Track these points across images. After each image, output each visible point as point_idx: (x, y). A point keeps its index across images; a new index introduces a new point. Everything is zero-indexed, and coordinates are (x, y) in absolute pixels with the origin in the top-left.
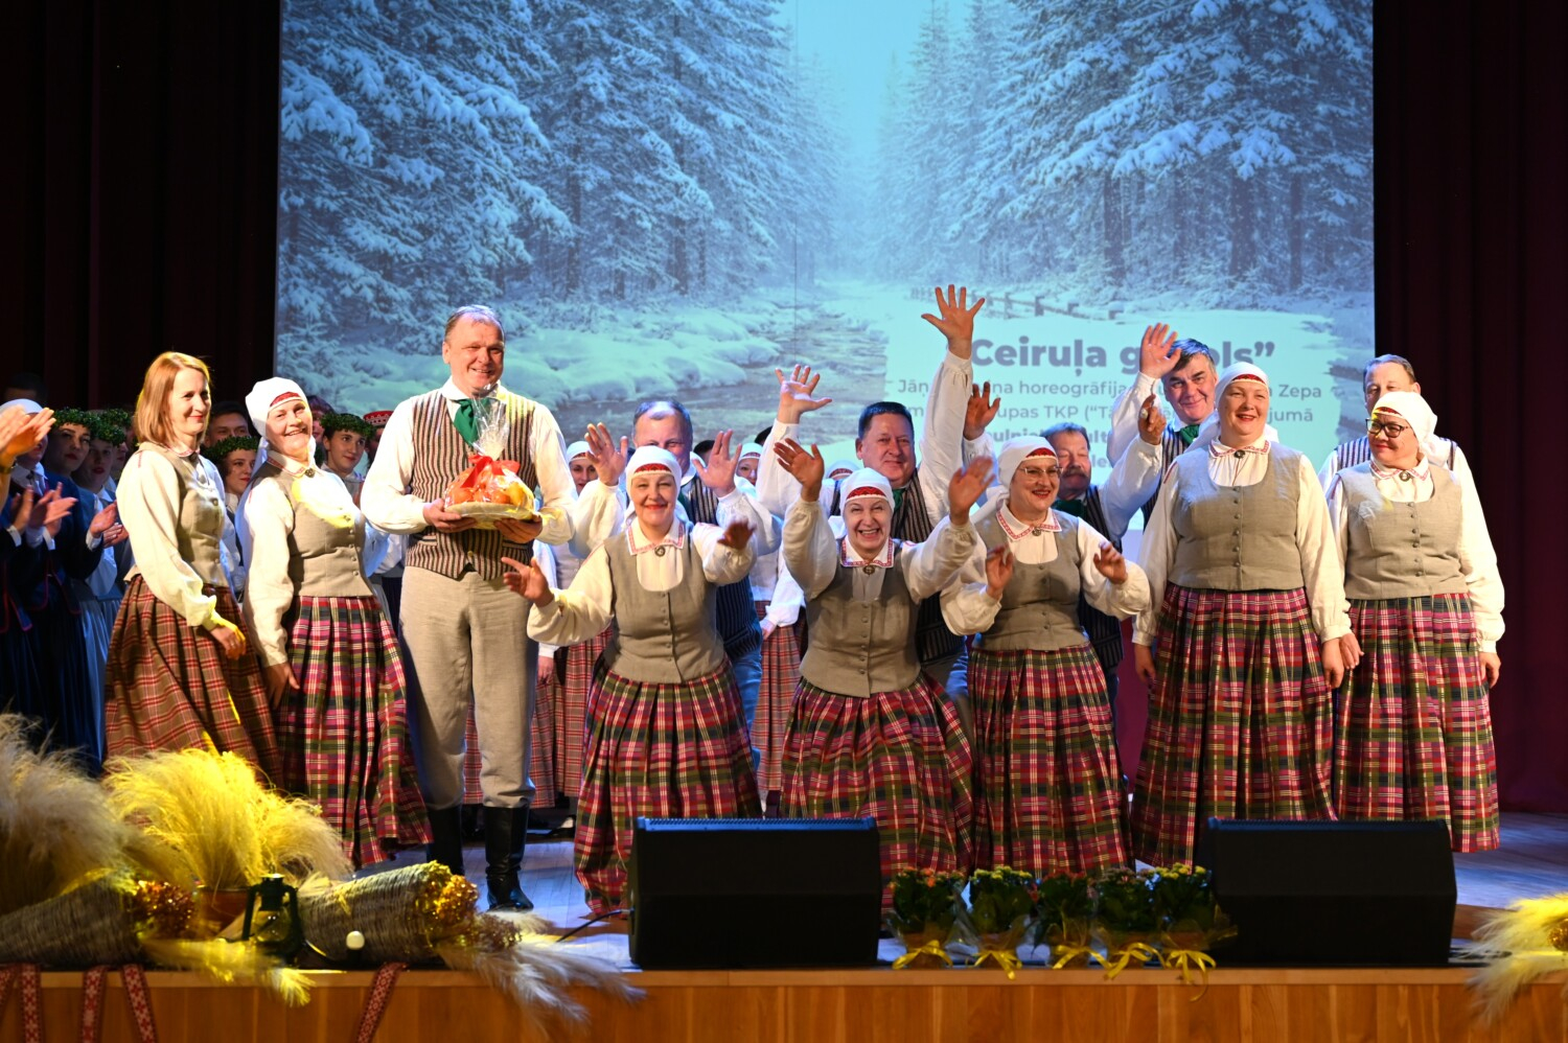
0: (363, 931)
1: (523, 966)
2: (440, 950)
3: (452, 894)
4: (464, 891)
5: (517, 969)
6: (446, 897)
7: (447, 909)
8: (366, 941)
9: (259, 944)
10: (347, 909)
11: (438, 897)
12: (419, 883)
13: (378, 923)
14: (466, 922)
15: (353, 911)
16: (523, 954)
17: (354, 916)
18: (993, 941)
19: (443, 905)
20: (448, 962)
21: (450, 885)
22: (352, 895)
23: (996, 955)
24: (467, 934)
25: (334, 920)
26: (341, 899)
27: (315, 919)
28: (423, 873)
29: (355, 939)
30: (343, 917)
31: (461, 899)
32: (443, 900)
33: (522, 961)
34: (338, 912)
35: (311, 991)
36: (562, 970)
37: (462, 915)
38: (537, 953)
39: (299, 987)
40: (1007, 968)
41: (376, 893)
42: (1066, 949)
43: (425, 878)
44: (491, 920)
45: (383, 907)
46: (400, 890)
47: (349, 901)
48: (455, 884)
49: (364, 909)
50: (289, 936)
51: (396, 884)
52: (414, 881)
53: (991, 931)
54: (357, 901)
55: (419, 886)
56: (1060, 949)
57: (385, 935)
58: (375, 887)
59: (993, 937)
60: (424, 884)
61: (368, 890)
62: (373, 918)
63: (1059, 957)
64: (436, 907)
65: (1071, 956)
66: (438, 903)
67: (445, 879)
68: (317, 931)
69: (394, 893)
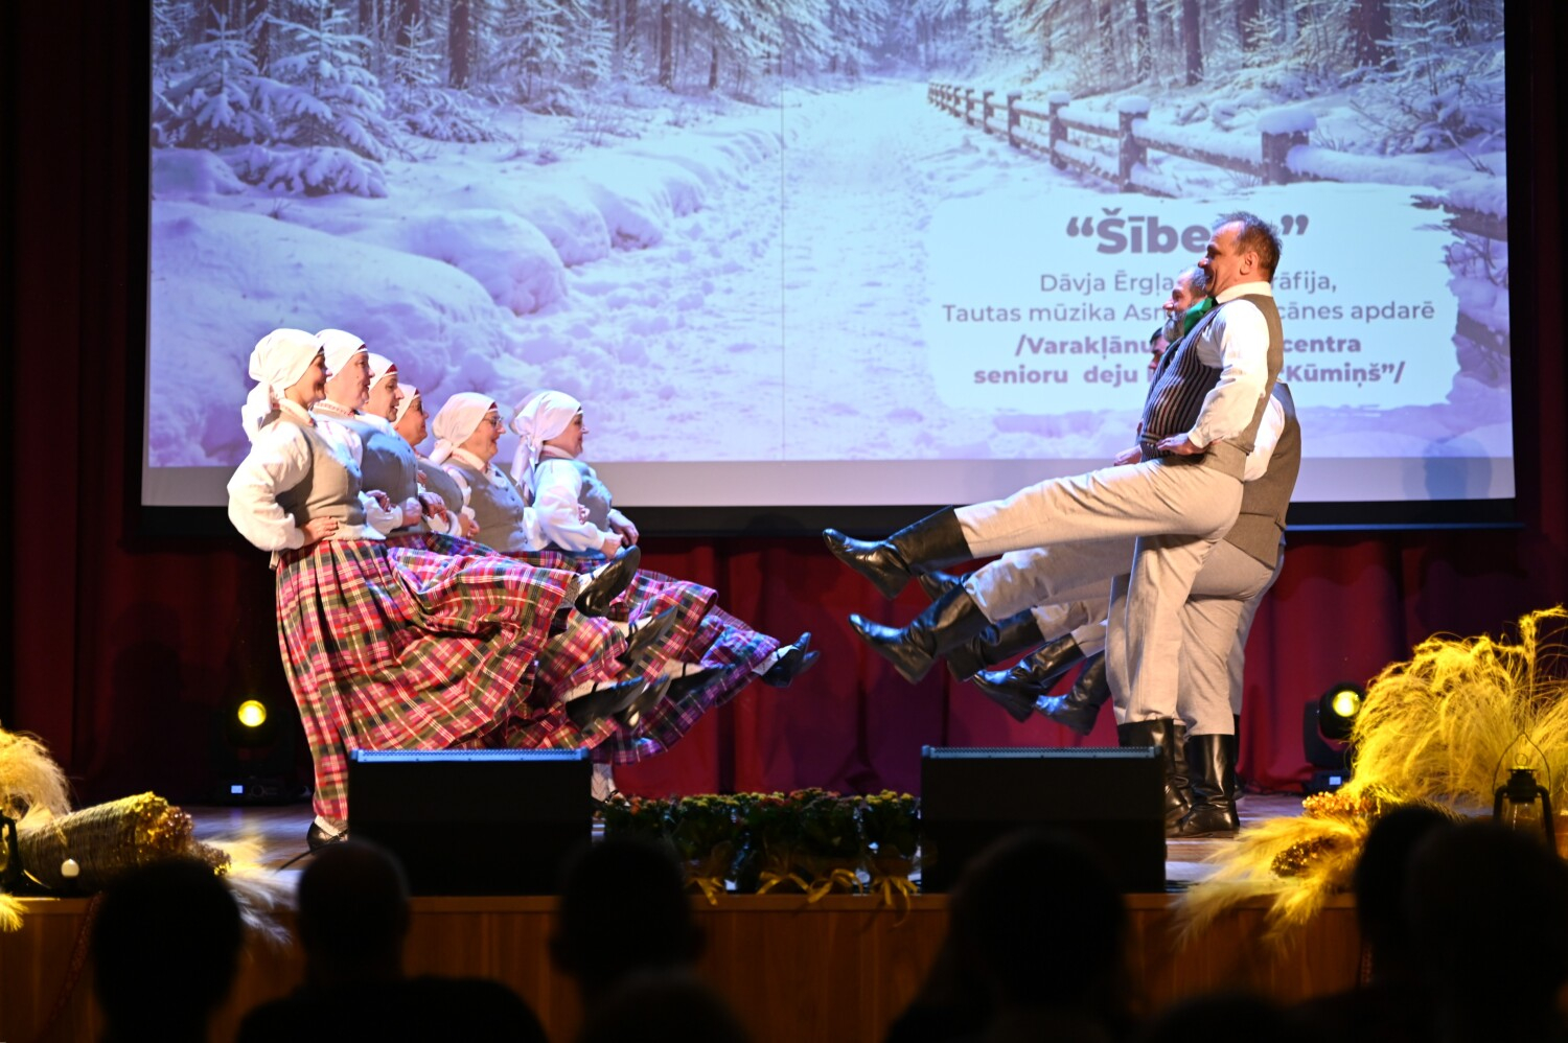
0: (78, 860)
3: (166, 824)
4: (177, 821)
6: (161, 827)
7: (160, 838)
8: (82, 871)
10: (64, 840)
11: (152, 828)
12: (132, 812)
13: (93, 853)
15: (70, 841)
17: (71, 844)
18: (695, 867)
19: (157, 834)
21: (165, 815)
22: (70, 827)
23: (701, 882)
25: (48, 850)
26: (59, 831)
27: (35, 850)
28: (138, 805)
29: (70, 867)
30: (60, 847)
31: (174, 828)
32: (158, 830)
34: (56, 843)
35: (24, 916)
36: (268, 897)
37: (176, 845)
38: (246, 881)
39: (12, 913)
40: (710, 895)
41: (92, 823)
42: (770, 875)
43: (138, 810)
44: (202, 849)
45: (97, 837)
46: (116, 819)
47: (66, 832)
48: (169, 814)
49: (79, 839)
50: (9, 866)
51: (111, 815)
52: (128, 812)
53: (694, 858)
54: (75, 831)
55: (132, 816)
56: (763, 875)
57: (99, 863)
58: (91, 819)
59: (694, 863)
60: (138, 814)
61: (84, 821)
62: (88, 847)
63: (763, 883)
64: (149, 836)
65: (774, 882)
66: (151, 833)
67: (161, 810)
68: (37, 863)
69: (109, 822)
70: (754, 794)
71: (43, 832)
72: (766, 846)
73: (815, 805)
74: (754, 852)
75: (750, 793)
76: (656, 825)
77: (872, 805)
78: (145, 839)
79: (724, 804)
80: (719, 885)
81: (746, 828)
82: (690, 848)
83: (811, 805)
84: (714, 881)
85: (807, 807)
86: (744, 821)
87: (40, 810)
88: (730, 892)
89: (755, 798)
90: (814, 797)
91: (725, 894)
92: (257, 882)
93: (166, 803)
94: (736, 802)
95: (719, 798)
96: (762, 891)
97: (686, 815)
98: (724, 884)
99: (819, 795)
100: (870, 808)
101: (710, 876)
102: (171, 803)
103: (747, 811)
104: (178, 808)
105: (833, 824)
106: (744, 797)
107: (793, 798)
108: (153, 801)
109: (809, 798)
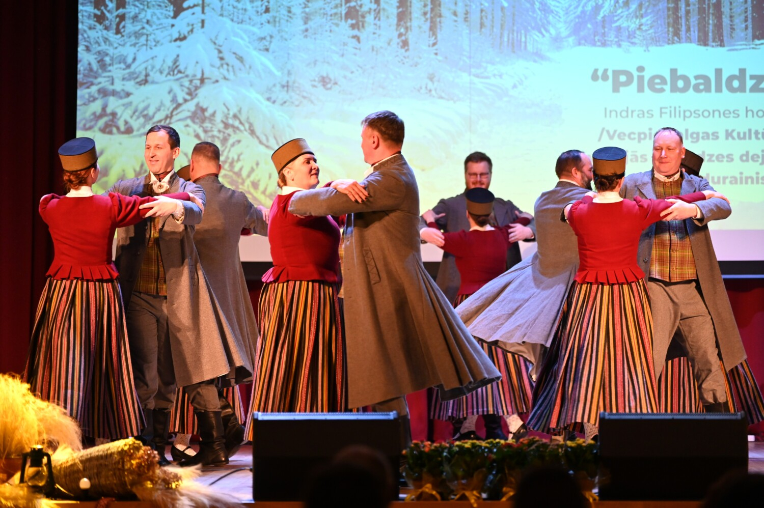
0: (90, 479)
1: (182, 498)
2: (134, 490)
3: (142, 457)
4: (148, 455)
5: (179, 500)
6: (139, 458)
7: (139, 465)
8: (92, 485)
9: (29, 487)
10: (80, 466)
11: (134, 459)
12: (122, 450)
13: (98, 474)
14: (151, 473)
15: (84, 467)
16: (184, 492)
17: (84, 470)
18: (463, 484)
19: (137, 463)
20: (139, 496)
21: (141, 452)
22: (84, 458)
23: (467, 494)
24: (152, 481)
25: (72, 473)
26: (77, 461)
27: (62, 472)
28: (125, 445)
29: (85, 483)
30: (78, 471)
31: (147, 460)
32: (137, 461)
33: (182, 495)
34: (75, 468)
37: (148, 469)
38: (192, 492)
40: (473, 501)
41: (97, 456)
42: (508, 489)
43: (126, 448)
44: (165, 472)
45: (101, 465)
46: (112, 454)
47: (81, 461)
48: (144, 451)
49: (90, 466)
50: (47, 482)
51: (109, 452)
52: (120, 449)
53: (463, 479)
54: (87, 461)
55: (122, 453)
56: (504, 489)
57: (103, 481)
58: (97, 454)
59: (464, 481)
60: (126, 451)
61: (93, 455)
62: (95, 471)
63: (504, 494)
64: (132, 465)
65: (511, 494)
66: (134, 462)
67: (138, 449)
68: (64, 480)
69: (108, 456)
70: (497, 440)
71: (67, 462)
72: (507, 472)
73: (536, 447)
74: (500, 475)
75: (495, 439)
76: (440, 459)
77: (571, 447)
78: (129, 465)
79: (480, 447)
80: (478, 495)
81: (494, 461)
82: (460, 473)
83: (533, 447)
84: (475, 493)
85: (532, 448)
86: (493, 456)
87: (65, 448)
88: (484, 499)
89: (499, 443)
90: (535, 442)
91: (481, 501)
92: (198, 493)
93: (141, 444)
94: (488, 445)
95: (477, 442)
96: (504, 499)
97: (457, 452)
98: (480, 494)
99: (537, 441)
100: (569, 450)
101: (472, 490)
102: (144, 444)
103: (495, 450)
104: (149, 448)
105: (547, 458)
106: (492, 442)
107: (521, 443)
108: (134, 443)
109: (531, 443)
